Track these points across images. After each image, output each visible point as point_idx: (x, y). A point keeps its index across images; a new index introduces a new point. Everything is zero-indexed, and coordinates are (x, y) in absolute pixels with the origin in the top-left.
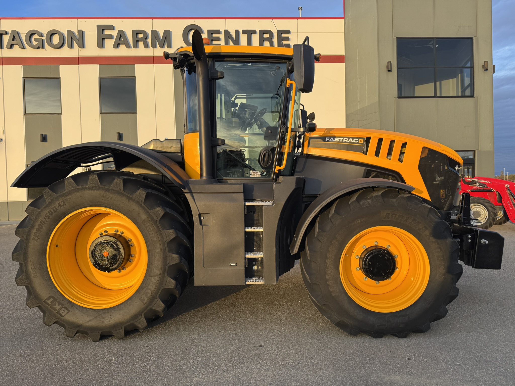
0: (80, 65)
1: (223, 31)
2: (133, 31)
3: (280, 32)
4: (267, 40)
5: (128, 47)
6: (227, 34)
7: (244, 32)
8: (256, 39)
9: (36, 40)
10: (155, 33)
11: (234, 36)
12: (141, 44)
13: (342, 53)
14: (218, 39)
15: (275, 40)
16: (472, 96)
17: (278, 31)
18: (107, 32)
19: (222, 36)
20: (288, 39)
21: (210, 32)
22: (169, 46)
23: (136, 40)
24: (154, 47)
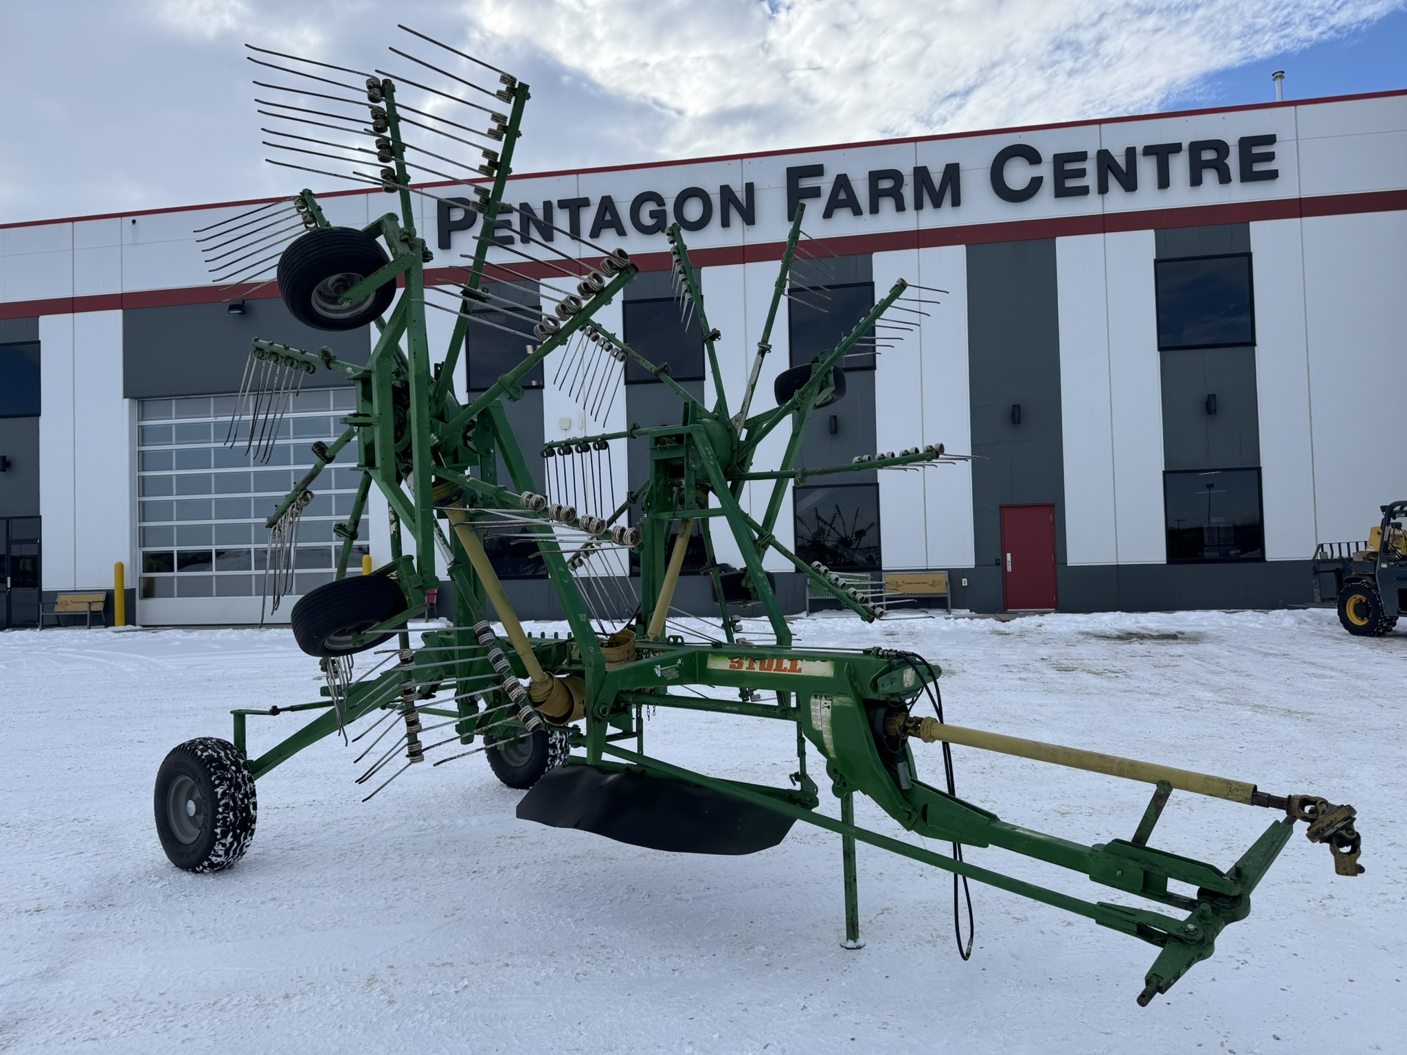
0: (747, 265)
1: (1092, 154)
2: (871, 173)
3: (1246, 144)
4: (1209, 164)
5: (857, 212)
6: (1104, 158)
7: (1148, 151)
8: (1179, 166)
9: (653, 214)
10: (921, 174)
11: (1121, 161)
12: (887, 204)
14: (1082, 173)
15: (1233, 162)
17: (1243, 141)
18: (806, 183)
20: (1270, 157)
21: (1060, 160)
22: (956, 202)
23: (876, 196)
24: (919, 206)
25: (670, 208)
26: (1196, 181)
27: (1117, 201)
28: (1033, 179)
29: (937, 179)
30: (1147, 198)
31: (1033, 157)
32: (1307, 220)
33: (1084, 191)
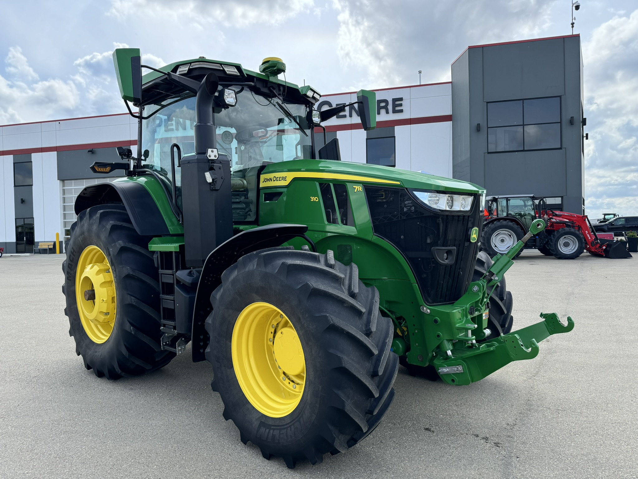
4: (383, 107)
13: (450, 113)
15: (390, 107)
16: (560, 149)
17: (393, 99)
19: (347, 108)
20: (401, 105)
26: (379, 112)
27: (355, 120)
31: (330, 105)
32: (412, 125)
33: (345, 116)
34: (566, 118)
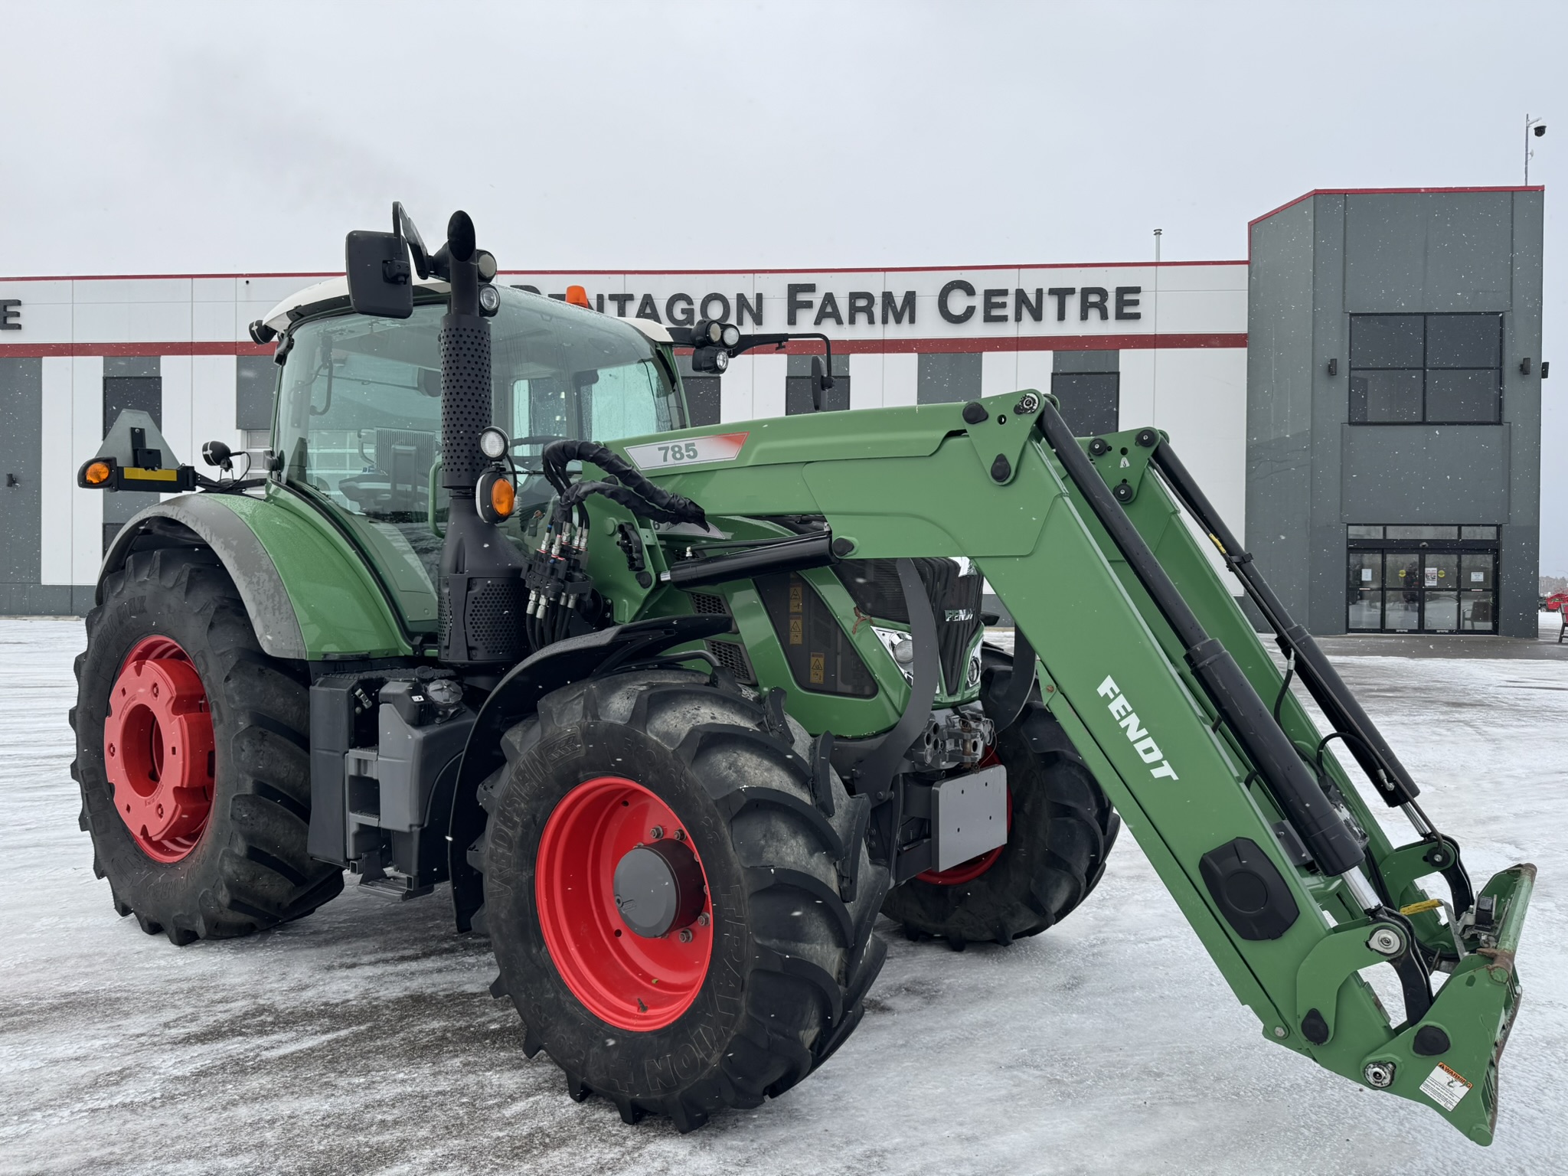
0: (755, 355)
1: (1012, 291)
2: (850, 293)
3: (1121, 291)
4: (1094, 305)
5: (839, 322)
6: (1021, 295)
7: (1052, 292)
8: (1073, 304)
9: (683, 311)
10: (888, 297)
11: (1032, 298)
12: (862, 318)
13: (1242, 328)
14: (1003, 305)
15: (1111, 305)
16: (1499, 423)
17: (1119, 289)
18: (802, 297)
19: (1010, 300)
20: (1136, 303)
21: (989, 294)
22: (912, 320)
23: (854, 310)
24: (885, 321)
25: (697, 307)
26: (1084, 317)
27: (1028, 328)
28: (968, 307)
29: (899, 302)
30: (1050, 327)
31: (970, 291)
32: (1158, 350)
33: (1004, 319)
34: (1513, 357)
